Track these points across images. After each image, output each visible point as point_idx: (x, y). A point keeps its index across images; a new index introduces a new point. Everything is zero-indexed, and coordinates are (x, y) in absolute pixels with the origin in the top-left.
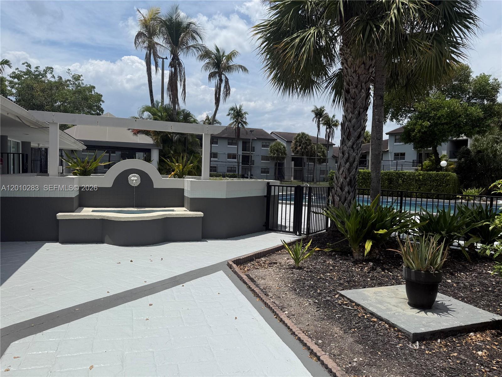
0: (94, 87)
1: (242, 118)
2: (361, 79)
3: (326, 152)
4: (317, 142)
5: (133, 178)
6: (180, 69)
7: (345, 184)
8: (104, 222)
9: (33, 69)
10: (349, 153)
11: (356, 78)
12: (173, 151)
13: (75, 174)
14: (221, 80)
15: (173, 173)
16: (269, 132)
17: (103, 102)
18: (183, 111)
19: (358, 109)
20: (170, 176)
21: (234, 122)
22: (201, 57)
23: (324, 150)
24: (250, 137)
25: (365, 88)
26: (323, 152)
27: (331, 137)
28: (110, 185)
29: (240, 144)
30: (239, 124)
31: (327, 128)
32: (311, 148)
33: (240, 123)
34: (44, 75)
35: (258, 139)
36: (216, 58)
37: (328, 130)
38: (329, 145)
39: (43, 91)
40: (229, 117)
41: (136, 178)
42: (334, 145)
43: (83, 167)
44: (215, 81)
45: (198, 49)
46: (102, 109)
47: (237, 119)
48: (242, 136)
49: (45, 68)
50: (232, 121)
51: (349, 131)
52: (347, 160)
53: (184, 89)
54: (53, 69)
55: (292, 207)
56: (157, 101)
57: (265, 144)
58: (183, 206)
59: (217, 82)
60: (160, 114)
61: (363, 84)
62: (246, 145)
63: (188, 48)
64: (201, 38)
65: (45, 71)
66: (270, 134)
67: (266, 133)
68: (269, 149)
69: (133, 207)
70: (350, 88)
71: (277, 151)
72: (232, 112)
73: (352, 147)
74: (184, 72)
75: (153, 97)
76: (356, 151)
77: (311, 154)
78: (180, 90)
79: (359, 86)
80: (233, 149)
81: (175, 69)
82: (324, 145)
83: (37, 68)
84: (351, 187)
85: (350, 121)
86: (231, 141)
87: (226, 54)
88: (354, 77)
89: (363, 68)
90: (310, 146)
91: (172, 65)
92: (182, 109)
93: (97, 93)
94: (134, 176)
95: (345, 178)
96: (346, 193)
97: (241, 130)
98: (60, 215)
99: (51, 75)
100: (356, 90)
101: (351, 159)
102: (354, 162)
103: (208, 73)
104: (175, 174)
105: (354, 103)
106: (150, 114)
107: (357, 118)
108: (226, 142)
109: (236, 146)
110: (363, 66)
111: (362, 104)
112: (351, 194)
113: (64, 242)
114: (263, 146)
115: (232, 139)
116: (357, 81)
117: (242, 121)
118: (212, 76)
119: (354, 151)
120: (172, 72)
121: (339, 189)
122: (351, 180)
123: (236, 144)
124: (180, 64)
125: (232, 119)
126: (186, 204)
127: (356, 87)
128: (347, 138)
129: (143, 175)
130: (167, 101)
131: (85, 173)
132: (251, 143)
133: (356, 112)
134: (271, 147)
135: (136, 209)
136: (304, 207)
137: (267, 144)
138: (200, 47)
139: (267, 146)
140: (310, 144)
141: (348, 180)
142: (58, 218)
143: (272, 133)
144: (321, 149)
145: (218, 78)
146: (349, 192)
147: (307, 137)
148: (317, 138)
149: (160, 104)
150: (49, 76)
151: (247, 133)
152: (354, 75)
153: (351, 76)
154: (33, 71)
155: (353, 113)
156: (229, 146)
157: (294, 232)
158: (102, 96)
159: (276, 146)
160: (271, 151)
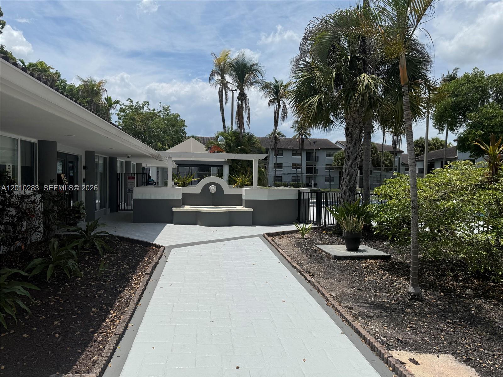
0: (179, 116)
1: (306, 130)
2: (356, 121)
3: (393, 159)
4: (383, 150)
5: (212, 188)
6: (245, 101)
7: (347, 190)
8: (197, 213)
9: (134, 104)
10: (349, 170)
11: (352, 121)
12: (240, 166)
13: (179, 186)
14: (279, 106)
15: (236, 184)
16: (334, 142)
17: (186, 127)
18: (248, 134)
19: (354, 141)
20: (234, 186)
21: (298, 134)
22: (262, 89)
23: (391, 158)
24: (314, 148)
25: (359, 127)
26: (390, 159)
27: (398, 145)
28: (199, 192)
29: (304, 155)
30: (302, 136)
31: (393, 136)
32: (378, 156)
33: (304, 135)
34: (142, 108)
35: (322, 149)
36: (276, 88)
37: (395, 138)
38: (396, 152)
39: (142, 121)
40: (293, 129)
41: (214, 188)
42: (403, 152)
43: (183, 182)
44: (274, 107)
45: (259, 84)
46: (185, 132)
47: (301, 132)
48: (305, 147)
49: (143, 103)
50: (296, 133)
51: (349, 155)
52: (348, 175)
53: (249, 117)
54: (149, 103)
55: (315, 208)
56: (228, 127)
57: (328, 153)
58: (242, 205)
59: (275, 107)
60: (230, 138)
61: (357, 125)
62: (310, 155)
63: (252, 84)
64: (262, 75)
65: (143, 105)
66: (334, 143)
67: (331, 143)
68: (333, 158)
69: (212, 206)
70: (349, 127)
71: (341, 160)
72: (297, 125)
73: (351, 166)
74: (249, 104)
75: (225, 123)
76: (354, 168)
77: (377, 162)
78: (245, 118)
79: (354, 126)
80: (297, 159)
81: (242, 102)
82: (391, 152)
83: (137, 103)
84: (351, 193)
85: (349, 149)
86: (296, 152)
87: (284, 84)
88: (351, 120)
89: (357, 114)
90: (376, 154)
91: (239, 99)
92: (246, 132)
93: (181, 120)
94: (213, 187)
95: (347, 186)
96: (347, 196)
97: (305, 140)
98: (174, 209)
99: (147, 108)
100: (352, 128)
101: (351, 174)
102: (353, 175)
103: (268, 100)
104: (237, 185)
105: (351, 137)
106: (222, 137)
107: (354, 147)
108: (291, 153)
109: (300, 157)
110: (356, 113)
111: (357, 137)
112: (351, 197)
113: (175, 224)
114: (327, 156)
115: (296, 150)
116: (353, 123)
117: (306, 133)
118: (271, 101)
119: (352, 168)
120: (239, 104)
121: (343, 194)
122: (351, 188)
123: (301, 155)
124: (245, 97)
125: (296, 131)
126: (243, 204)
127: (353, 126)
128: (348, 160)
129: (218, 186)
130: (235, 127)
131: (184, 185)
132: (314, 153)
133: (353, 143)
134: (335, 156)
135: (214, 207)
136: (322, 209)
137: (331, 153)
138: (261, 82)
139: (331, 156)
140: (376, 151)
141: (349, 187)
142: (173, 210)
143: (337, 142)
144: (388, 156)
145: (277, 104)
146: (349, 196)
147: (373, 145)
148: (382, 146)
149: (230, 129)
150: (146, 109)
151: (310, 144)
152: (351, 119)
153: (349, 119)
154: (134, 105)
155: (351, 143)
156: (293, 157)
157: (317, 224)
158: (185, 121)
159: (340, 155)
160: (335, 160)
